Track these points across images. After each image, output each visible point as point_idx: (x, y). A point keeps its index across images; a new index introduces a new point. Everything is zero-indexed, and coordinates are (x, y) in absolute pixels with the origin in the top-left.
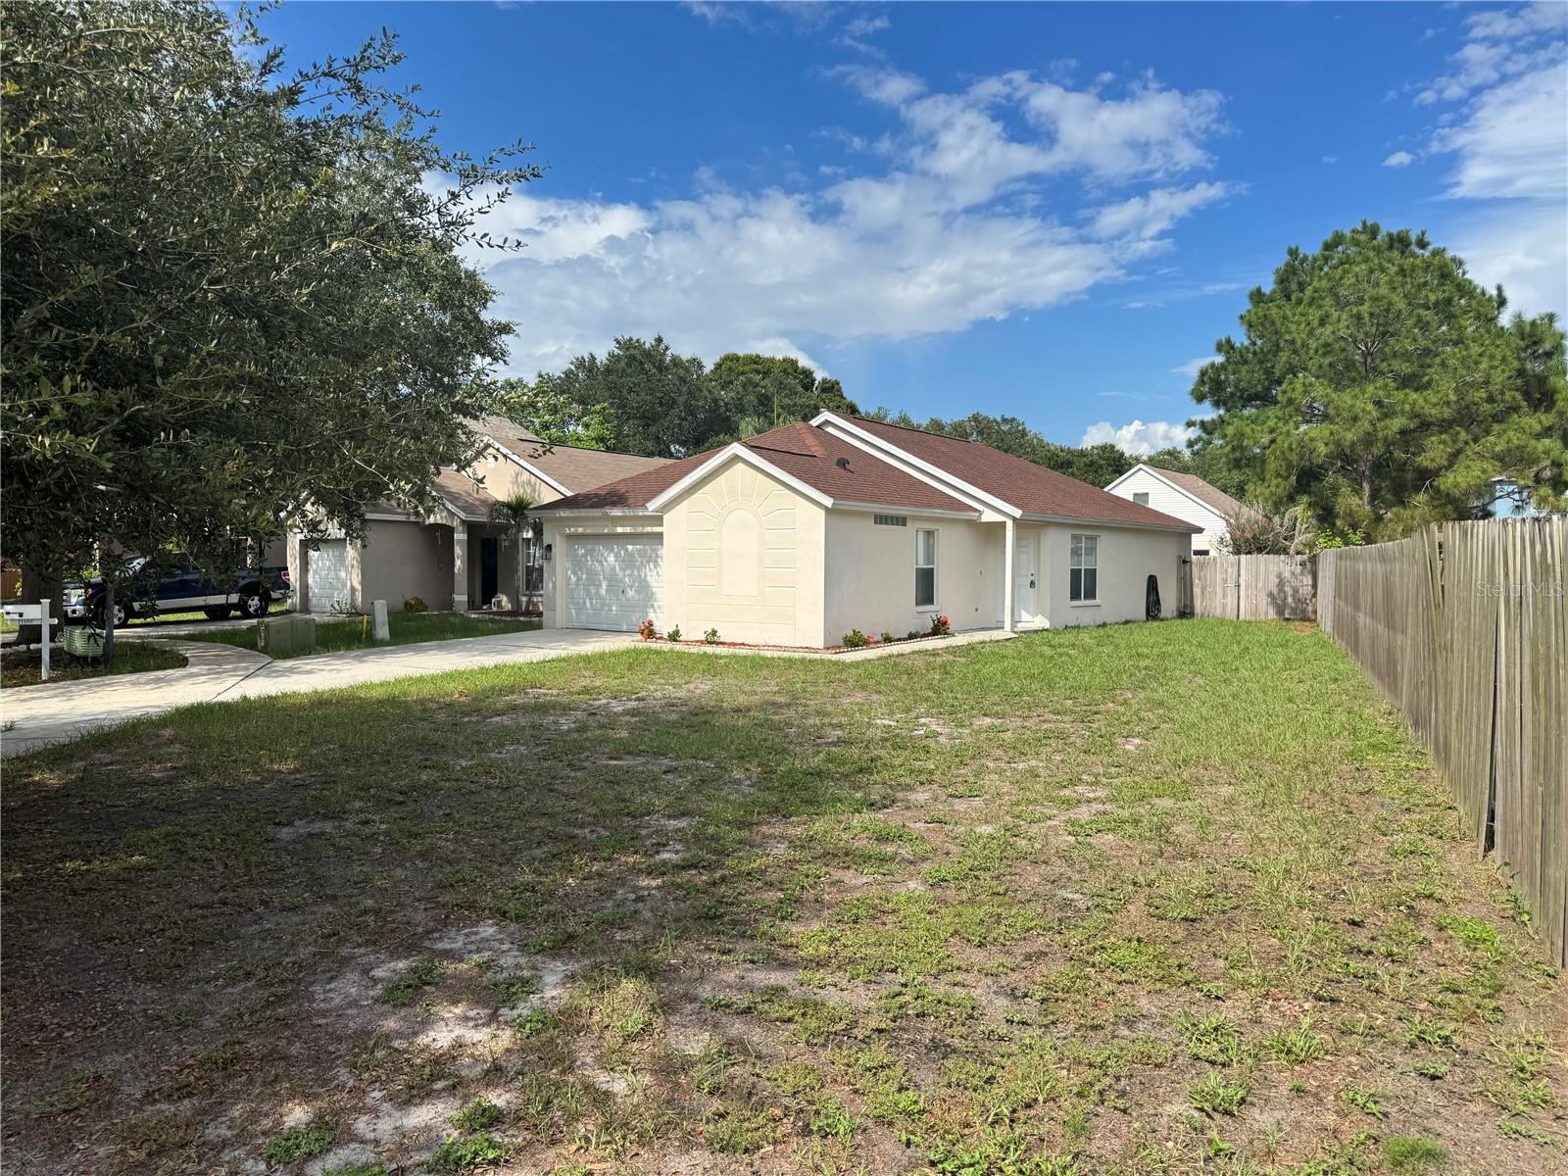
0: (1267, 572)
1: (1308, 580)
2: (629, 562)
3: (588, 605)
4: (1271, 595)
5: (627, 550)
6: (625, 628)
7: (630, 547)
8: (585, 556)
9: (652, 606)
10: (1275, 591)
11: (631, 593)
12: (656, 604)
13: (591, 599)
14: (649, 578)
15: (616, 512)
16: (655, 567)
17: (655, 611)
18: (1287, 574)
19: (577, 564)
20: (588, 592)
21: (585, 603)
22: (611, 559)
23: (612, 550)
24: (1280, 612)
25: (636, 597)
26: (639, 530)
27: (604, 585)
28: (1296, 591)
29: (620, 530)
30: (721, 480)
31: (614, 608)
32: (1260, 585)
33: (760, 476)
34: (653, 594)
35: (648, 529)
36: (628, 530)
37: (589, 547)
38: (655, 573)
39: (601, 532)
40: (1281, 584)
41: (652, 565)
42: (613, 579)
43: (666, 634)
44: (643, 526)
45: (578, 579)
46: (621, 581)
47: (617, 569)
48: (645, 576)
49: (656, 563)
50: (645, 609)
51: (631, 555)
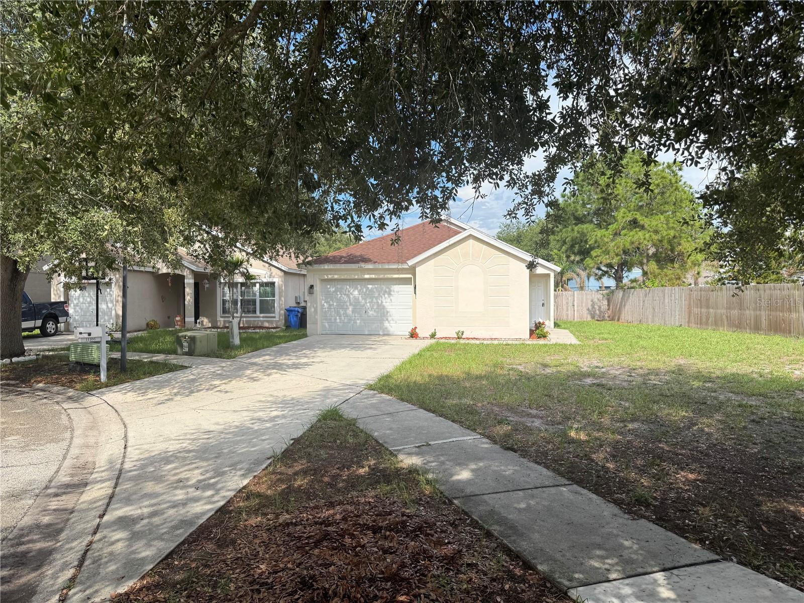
0: (587, 299)
1: (605, 302)
2: (369, 295)
3: (338, 321)
4: (588, 309)
5: (368, 288)
6: (366, 333)
7: (370, 286)
8: (335, 291)
9: (387, 320)
10: (590, 308)
11: (371, 313)
12: (390, 319)
13: (340, 317)
14: (384, 304)
15: (370, 266)
16: (389, 297)
17: (389, 323)
18: (596, 300)
19: (328, 296)
20: (338, 314)
21: (336, 319)
22: (356, 293)
23: (356, 288)
24: (593, 317)
25: (375, 314)
26: (381, 276)
27: (351, 308)
28: (600, 307)
29: (367, 276)
30: (458, 248)
31: (358, 322)
32: (584, 305)
33: (484, 247)
34: (387, 312)
35: (389, 276)
36: (373, 276)
37: (339, 286)
38: (389, 300)
39: (352, 277)
40: (593, 306)
41: (386, 296)
42: (356, 304)
43: (428, 335)
44: (384, 274)
45: (330, 305)
46: (364, 306)
47: (360, 298)
48: (382, 302)
49: (389, 294)
50: (382, 321)
51: (371, 291)
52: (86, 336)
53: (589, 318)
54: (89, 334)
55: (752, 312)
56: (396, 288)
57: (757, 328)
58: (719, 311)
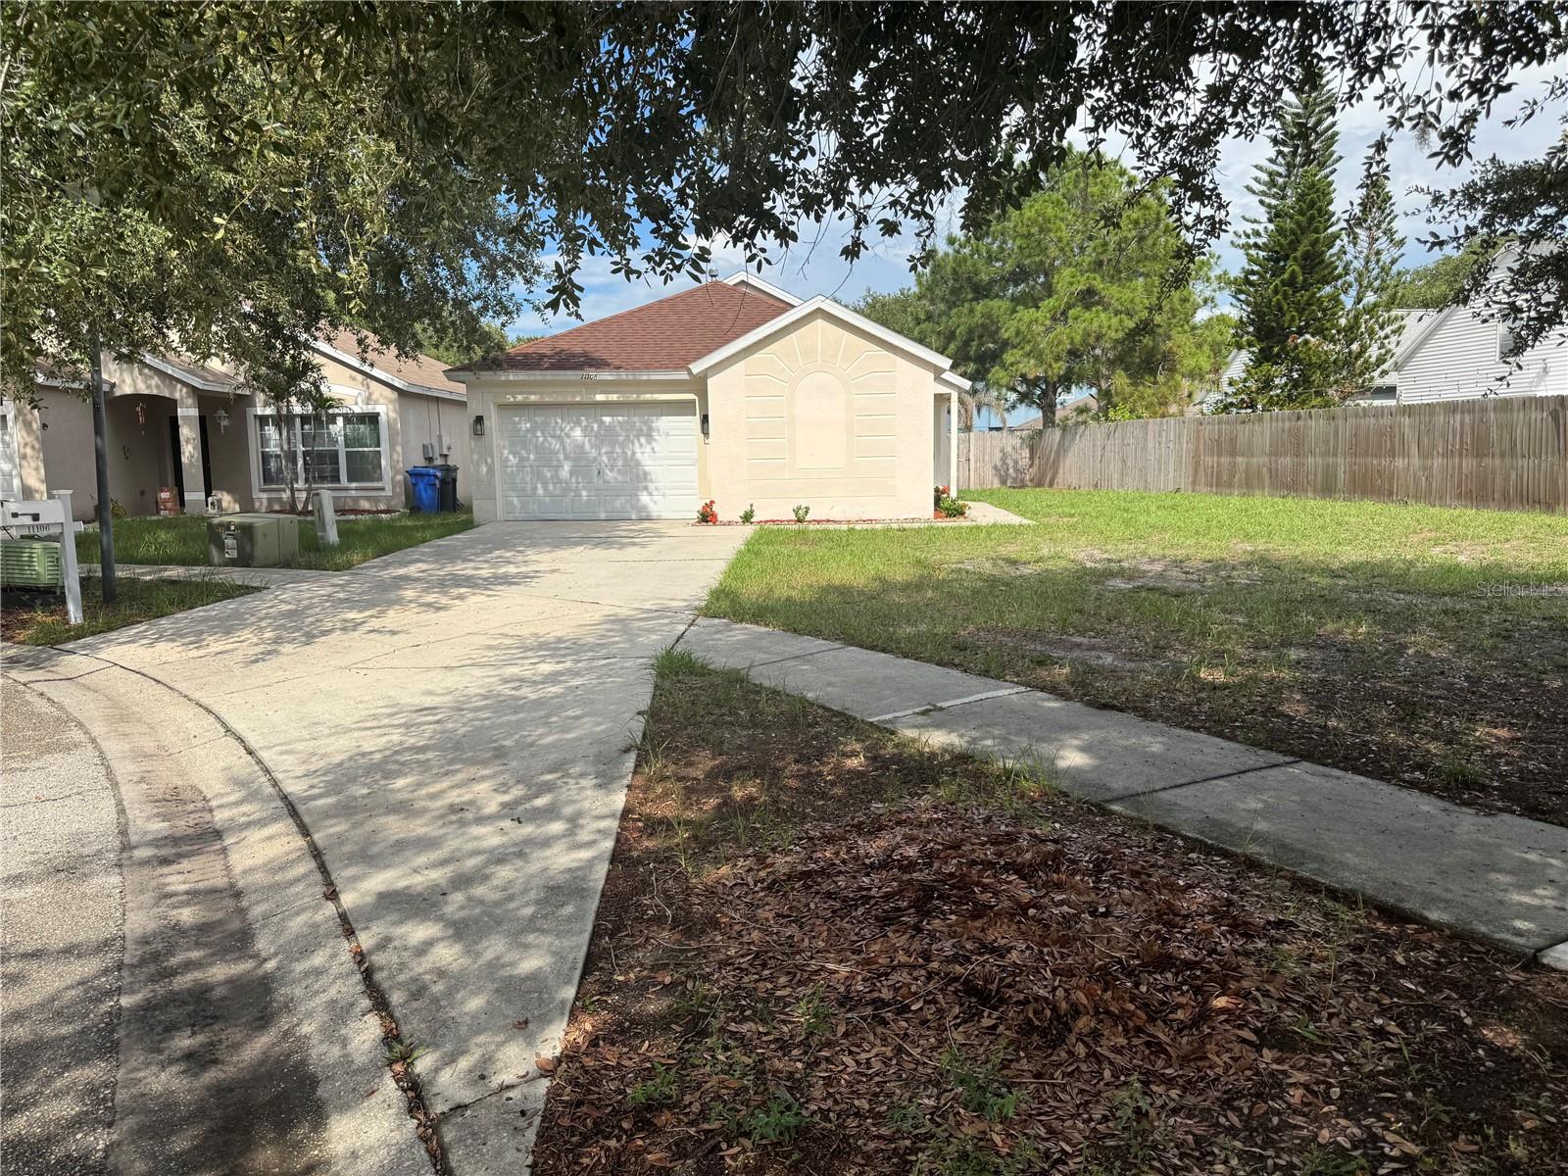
0: (992, 447)
1: (1026, 453)
2: (607, 436)
3: (540, 491)
4: (995, 467)
5: (603, 422)
6: (603, 516)
7: (607, 419)
8: (533, 431)
9: (646, 488)
10: (999, 464)
11: (610, 475)
12: (651, 486)
13: (545, 484)
14: (638, 456)
15: (605, 375)
16: (649, 442)
17: (650, 494)
18: (1009, 449)
19: (518, 442)
20: (539, 476)
21: (535, 489)
22: (578, 433)
23: (578, 423)
24: (1003, 482)
25: (620, 478)
26: (634, 397)
27: (567, 467)
28: (1016, 463)
29: (600, 397)
30: (793, 338)
31: (584, 493)
32: (987, 458)
33: (847, 335)
34: (646, 474)
35: (648, 397)
36: (614, 397)
37: (539, 419)
38: (648, 449)
39: (569, 399)
40: (1004, 459)
41: (643, 440)
42: (579, 458)
43: (736, 515)
44: (639, 393)
45: (522, 459)
46: (595, 459)
47: (587, 446)
48: (634, 453)
49: (650, 437)
50: (634, 495)
51: (610, 429)
52: (28, 520)
53: (996, 484)
54: (36, 517)
55: (1319, 460)
56: (664, 423)
57: (1327, 490)
58: (1255, 460)
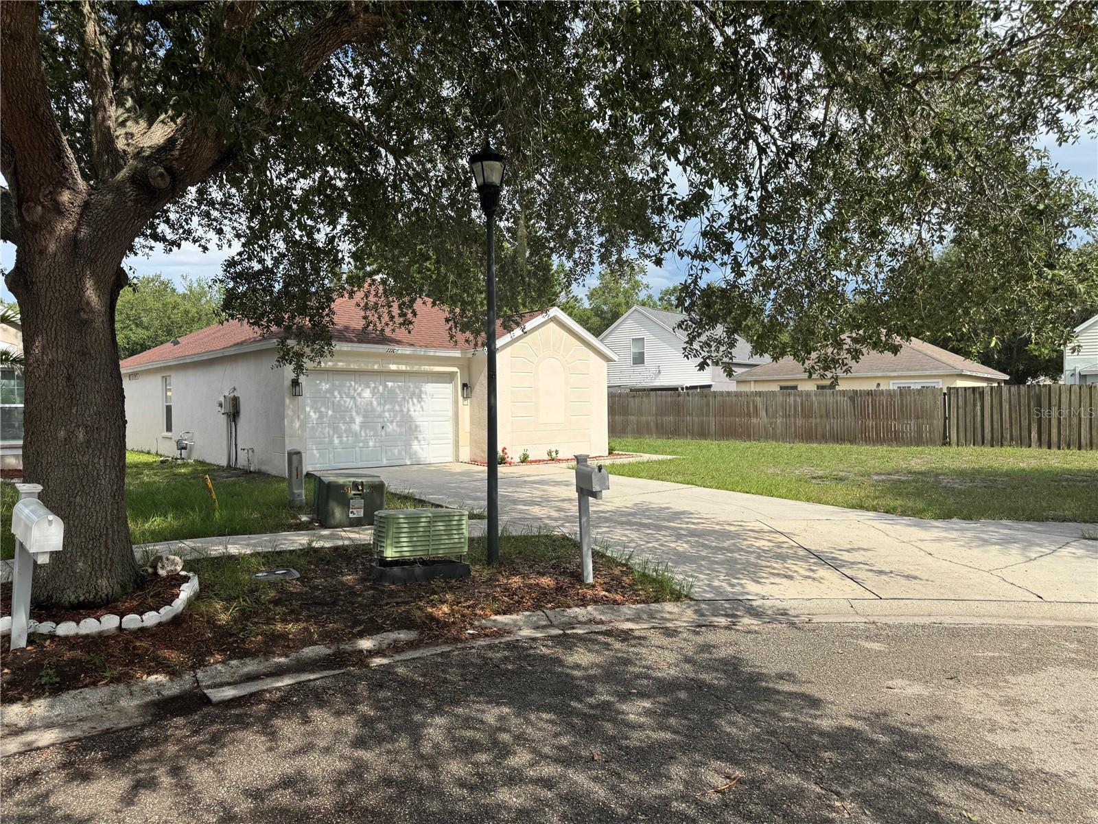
2: (389, 398)
3: (336, 443)
5: (386, 386)
6: (385, 462)
7: (390, 384)
9: (417, 438)
11: (391, 427)
12: (420, 437)
13: (340, 437)
14: (412, 413)
16: (419, 402)
17: (419, 441)
20: (336, 430)
21: (331, 442)
22: (367, 394)
23: (367, 386)
25: (398, 430)
26: (416, 368)
27: (358, 420)
29: (393, 367)
31: (371, 443)
34: (416, 426)
35: (427, 368)
36: (403, 368)
37: (337, 382)
38: (418, 408)
39: (369, 367)
41: (415, 400)
42: (367, 413)
43: (517, 459)
44: (421, 365)
45: (321, 417)
46: (380, 416)
47: (375, 403)
48: (409, 410)
49: (420, 398)
50: (408, 445)
51: (391, 391)
55: (696, 419)
56: (430, 388)
57: (703, 434)
